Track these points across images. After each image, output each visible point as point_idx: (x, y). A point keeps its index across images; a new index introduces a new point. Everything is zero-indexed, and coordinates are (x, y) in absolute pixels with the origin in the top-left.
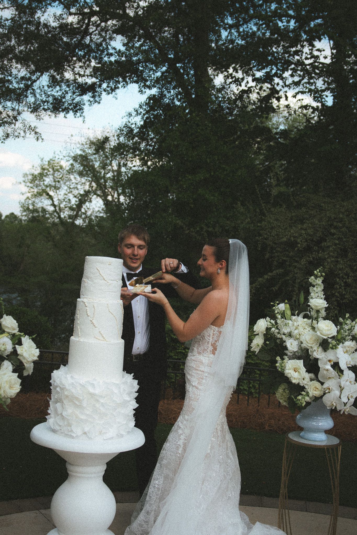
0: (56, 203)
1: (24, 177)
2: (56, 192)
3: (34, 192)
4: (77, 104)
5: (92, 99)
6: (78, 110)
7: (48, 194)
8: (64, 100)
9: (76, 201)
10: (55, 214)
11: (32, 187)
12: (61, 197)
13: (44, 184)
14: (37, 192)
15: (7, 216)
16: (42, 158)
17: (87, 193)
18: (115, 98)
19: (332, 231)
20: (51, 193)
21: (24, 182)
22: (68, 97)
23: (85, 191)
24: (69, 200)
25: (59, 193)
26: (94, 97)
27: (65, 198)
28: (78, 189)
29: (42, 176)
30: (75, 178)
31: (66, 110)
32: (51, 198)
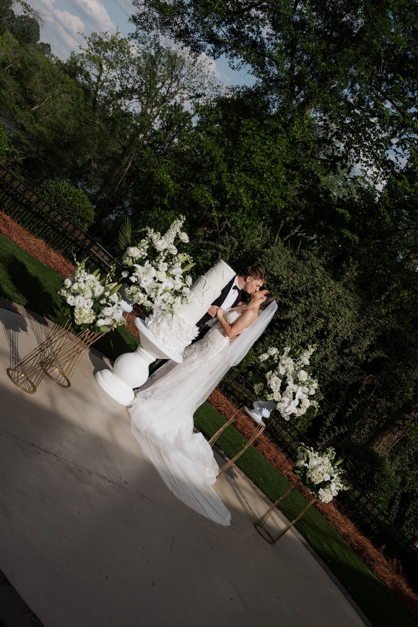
0: (102, 78)
1: (92, 35)
2: (109, 70)
3: (91, 54)
4: (198, 46)
5: (212, 51)
6: (196, 51)
7: (101, 66)
8: (192, 35)
9: (120, 90)
10: (94, 86)
11: (92, 49)
12: (110, 77)
13: (104, 54)
14: (93, 56)
15: (42, 44)
16: (119, 31)
17: (133, 91)
18: (230, 64)
19: (310, 294)
20: (104, 67)
21: (90, 39)
22: (197, 35)
23: (133, 87)
24: (115, 84)
25: (111, 73)
26: (215, 51)
27: (113, 80)
28: (128, 81)
29: (107, 46)
30: (132, 71)
31: (187, 44)
32: (101, 70)
